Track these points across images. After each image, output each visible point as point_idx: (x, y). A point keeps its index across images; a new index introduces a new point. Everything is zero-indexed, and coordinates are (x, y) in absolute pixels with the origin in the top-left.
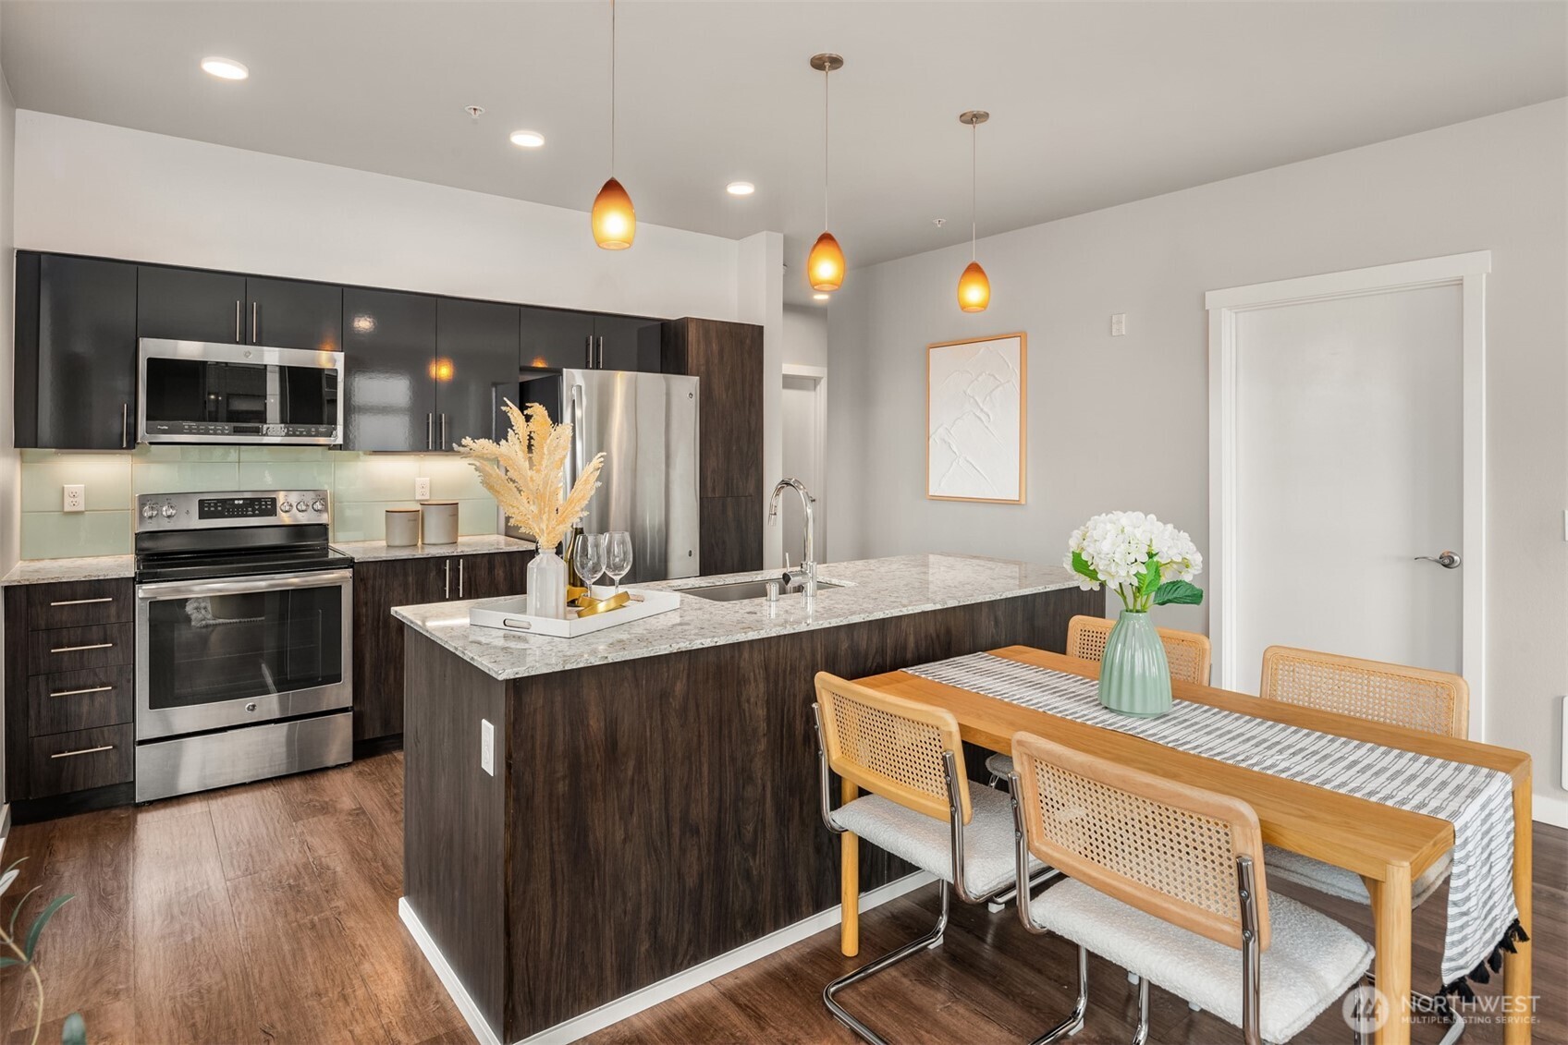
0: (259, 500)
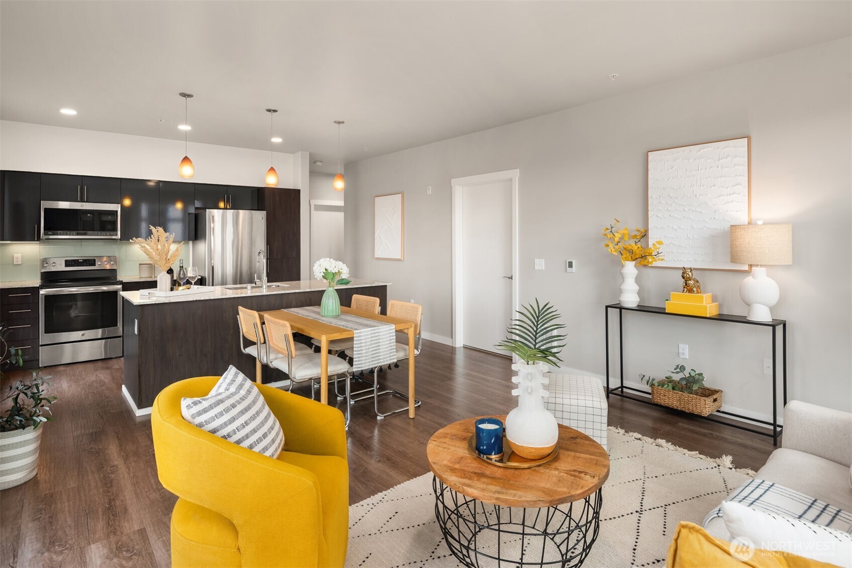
0: (89, 260)
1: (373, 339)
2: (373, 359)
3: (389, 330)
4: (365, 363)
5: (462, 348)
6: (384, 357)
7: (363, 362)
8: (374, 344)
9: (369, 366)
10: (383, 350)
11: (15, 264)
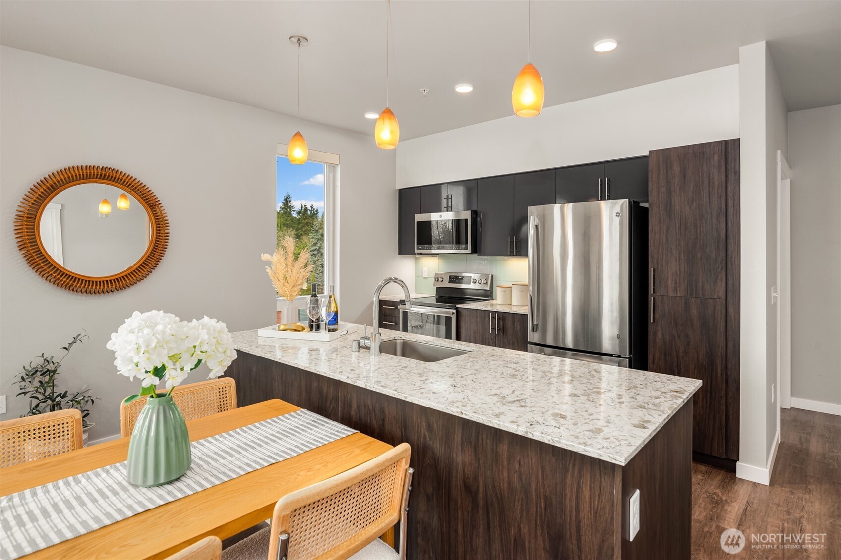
11: (424, 276)
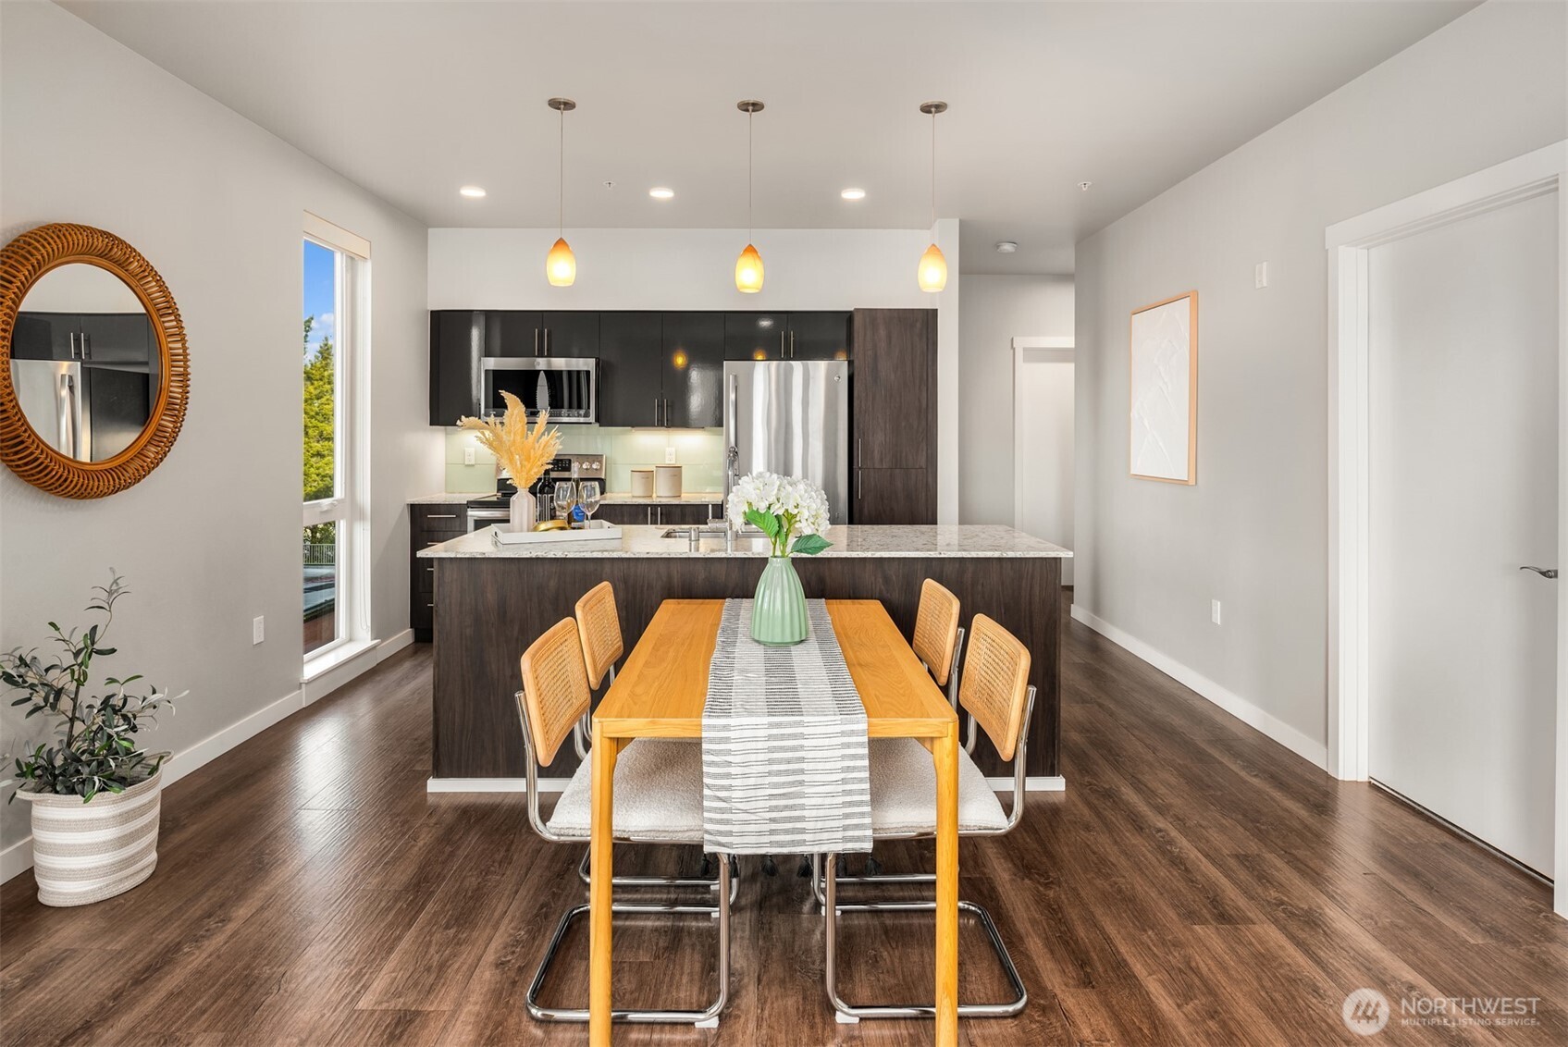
0: (561, 460)
1: (776, 755)
2: (774, 826)
3: (843, 734)
4: (742, 834)
5: (1367, 787)
6: (820, 825)
7: (735, 829)
8: (779, 773)
9: (759, 845)
10: (813, 801)
11: (466, 463)
